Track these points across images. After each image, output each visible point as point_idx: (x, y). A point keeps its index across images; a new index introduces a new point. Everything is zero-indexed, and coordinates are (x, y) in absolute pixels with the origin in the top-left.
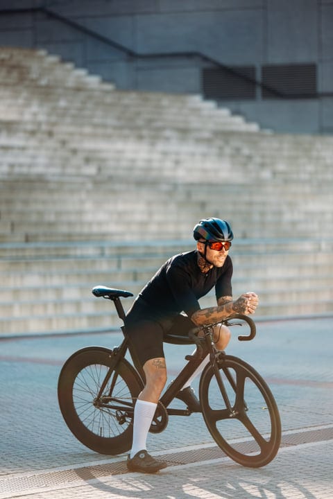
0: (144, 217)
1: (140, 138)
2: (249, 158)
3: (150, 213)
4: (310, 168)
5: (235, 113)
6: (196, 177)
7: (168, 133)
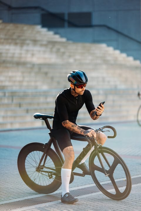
0: (21, 79)
1: (16, 44)
2: (64, 53)
3: (24, 77)
4: (90, 58)
5: (56, 33)
6: (41, 61)
7: (28, 42)
